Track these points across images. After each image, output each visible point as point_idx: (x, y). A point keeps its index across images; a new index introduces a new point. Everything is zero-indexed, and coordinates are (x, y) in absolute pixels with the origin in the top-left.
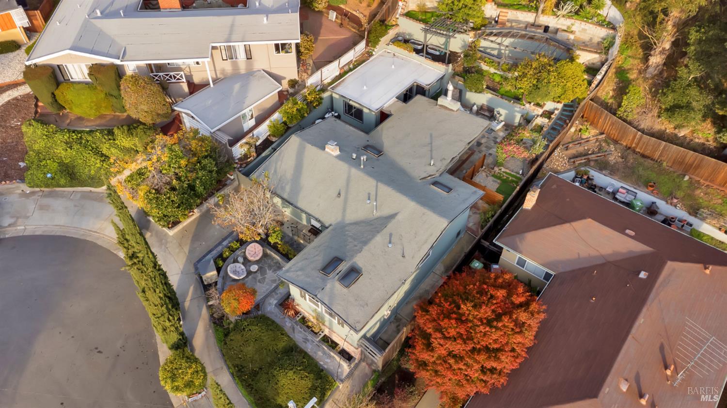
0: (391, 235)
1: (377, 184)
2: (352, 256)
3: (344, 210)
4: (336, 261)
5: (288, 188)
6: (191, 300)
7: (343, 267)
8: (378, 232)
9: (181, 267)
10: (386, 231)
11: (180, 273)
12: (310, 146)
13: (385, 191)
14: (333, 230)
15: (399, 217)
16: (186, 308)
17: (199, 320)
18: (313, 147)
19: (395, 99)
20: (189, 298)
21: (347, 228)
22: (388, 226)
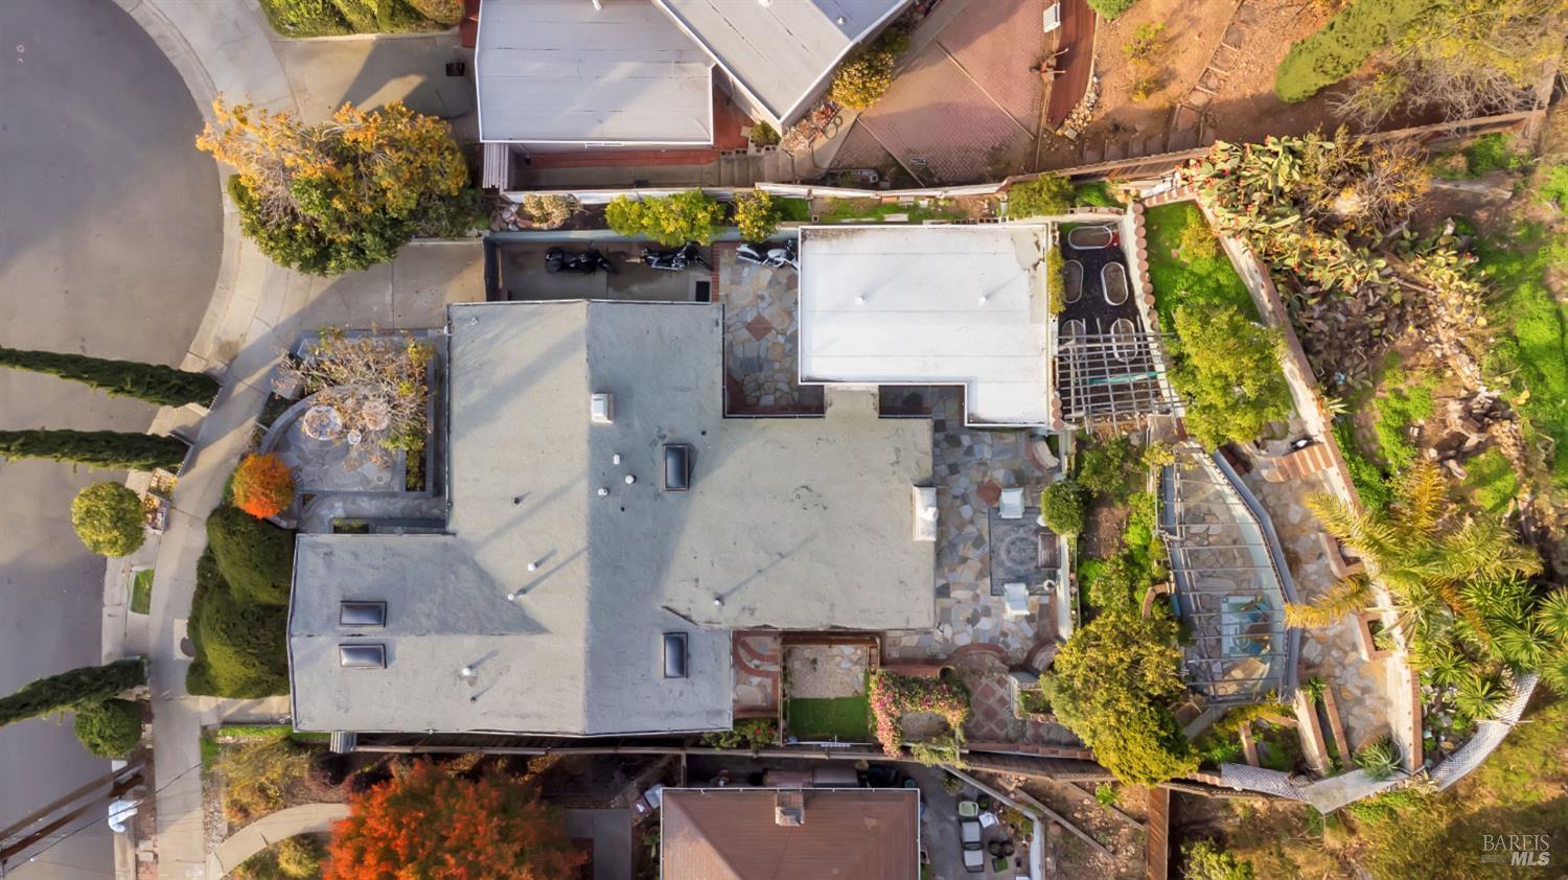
0: (493, 654)
1: (584, 550)
2: (404, 630)
3: (498, 534)
4: (376, 610)
5: (475, 396)
6: (251, 386)
7: (372, 633)
8: (481, 632)
9: (283, 318)
10: (493, 642)
11: (273, 326)
12: (585, 356)
13: (577, 578)
14: (445, 546)
15: (540, 640)
16: (235, 393)
17: (233, 429)
18: (586, 366)
19: (874, 388)
20: (250, 381)
21: (463, 569)
22: (505, 638)
